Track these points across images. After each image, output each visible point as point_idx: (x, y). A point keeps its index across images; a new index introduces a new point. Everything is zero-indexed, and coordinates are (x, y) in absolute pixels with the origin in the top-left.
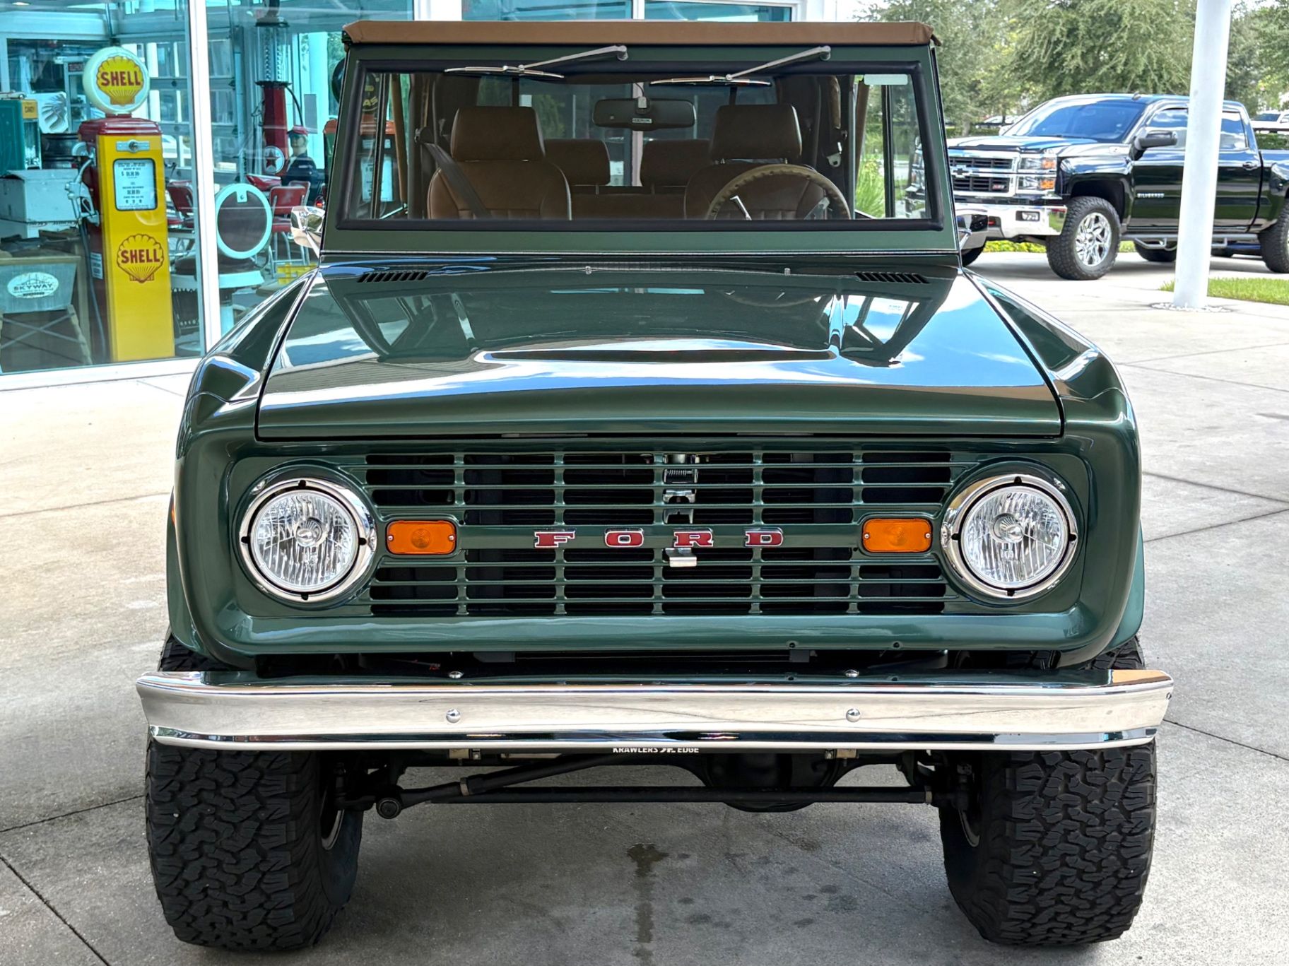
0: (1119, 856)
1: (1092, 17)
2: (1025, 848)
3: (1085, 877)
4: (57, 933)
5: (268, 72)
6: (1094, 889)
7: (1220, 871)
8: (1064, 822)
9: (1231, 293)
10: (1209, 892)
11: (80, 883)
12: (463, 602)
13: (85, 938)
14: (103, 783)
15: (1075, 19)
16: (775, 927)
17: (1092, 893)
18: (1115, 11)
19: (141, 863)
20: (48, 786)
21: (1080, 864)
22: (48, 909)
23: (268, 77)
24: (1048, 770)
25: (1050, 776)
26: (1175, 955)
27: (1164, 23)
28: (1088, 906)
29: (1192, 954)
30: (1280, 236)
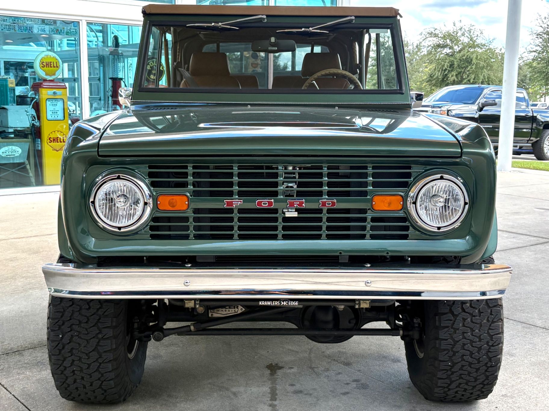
0: (488, 356)
1: (460, 60)
2: (446, 352)
3: (472, 366)
4: (7, 397)
5: (114, 74)
6: (476, 372)
7: (530, 374)
8: (462, 340)
9: (521, 166)
10: (526, 382)
11: (19, 379)
12: (192, 233)
13: (20, 400)
14: (31, 340)
15: (453, 60)
16: (332, 395)
17: (475, 373)
18: (470, 57)
19: (47, 370)
20: (7, 341)
21: (470, 360)
22: (4, 388)
23: (114, 76)
24: (455, 316)
25: (456, 319)
26: (512, 406)
27: (490, 62)
28: (473, 380)
29: (520, 406)
30: (541, 145)
